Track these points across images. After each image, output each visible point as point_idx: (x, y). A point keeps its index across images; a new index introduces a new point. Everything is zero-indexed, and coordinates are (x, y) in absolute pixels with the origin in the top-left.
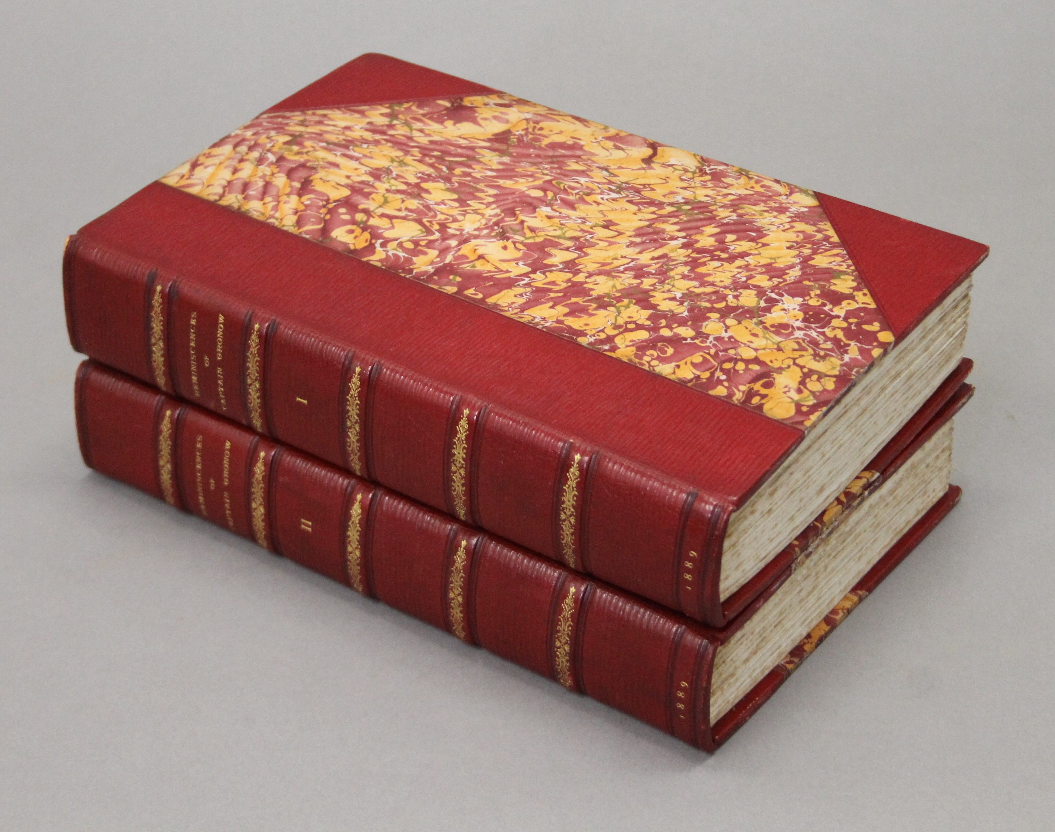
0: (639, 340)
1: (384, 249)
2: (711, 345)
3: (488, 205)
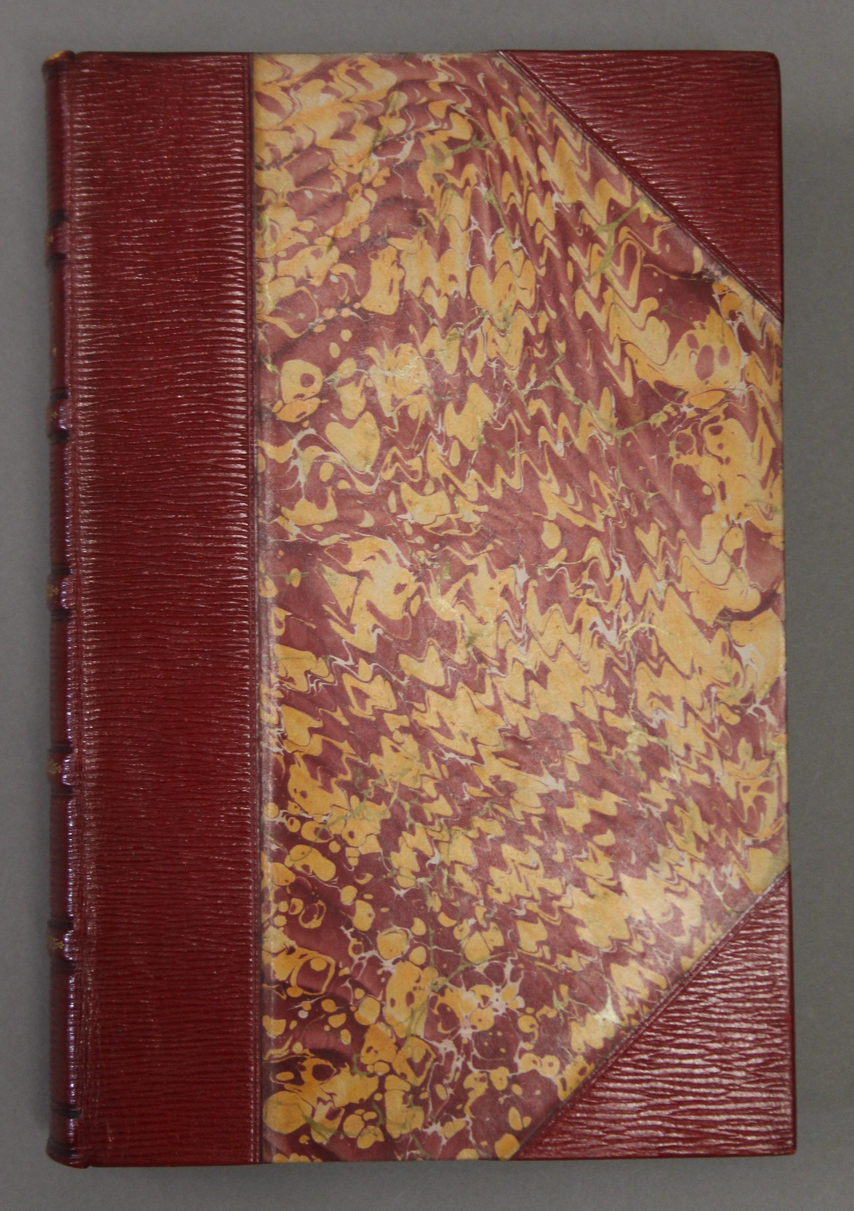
0: (313, 873)
1: (298, 449)
2: (356, 961)
3: (484, 499)
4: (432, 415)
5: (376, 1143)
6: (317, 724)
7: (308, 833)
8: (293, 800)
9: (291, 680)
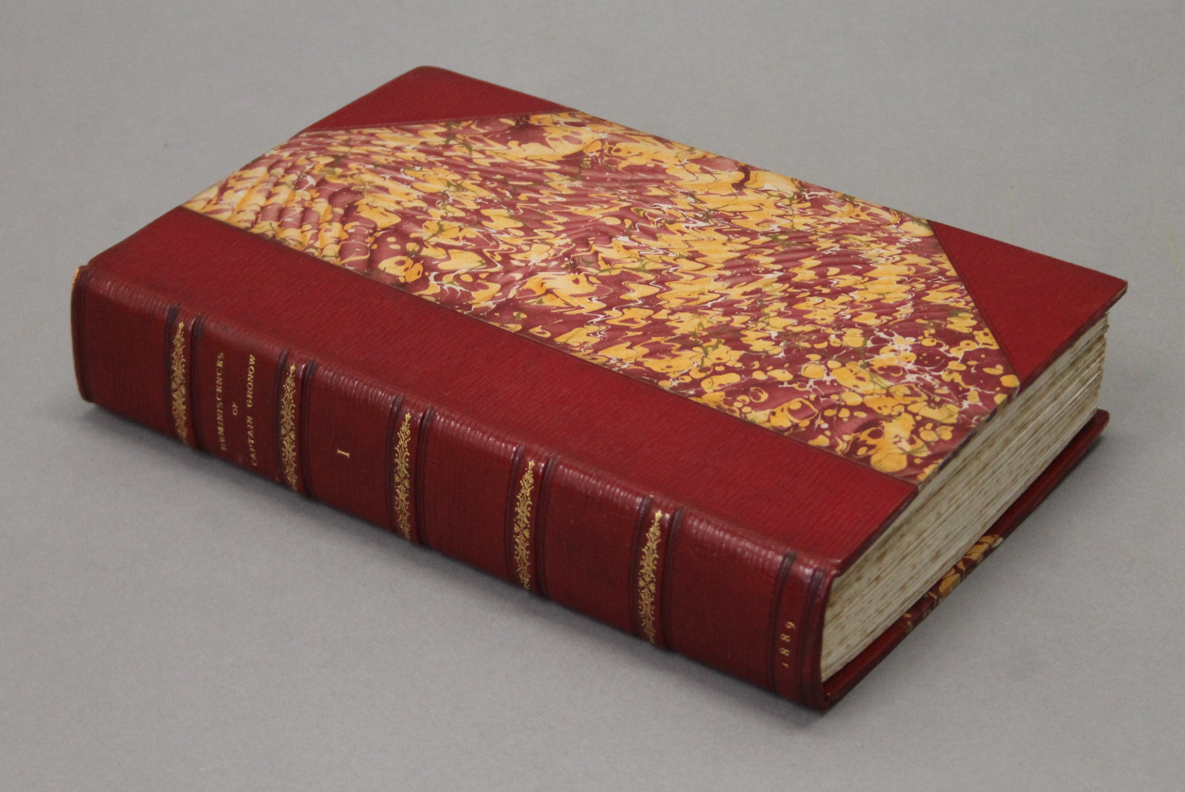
0: (729, 384)
1: (439, 282)
2: (811, 390)
3: (558, 234)
4: (481, 231)
5: (952, 431)
6: (628, 344)
7: (698, 375)
8: (668, 373)
9: (585, 343)
